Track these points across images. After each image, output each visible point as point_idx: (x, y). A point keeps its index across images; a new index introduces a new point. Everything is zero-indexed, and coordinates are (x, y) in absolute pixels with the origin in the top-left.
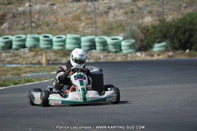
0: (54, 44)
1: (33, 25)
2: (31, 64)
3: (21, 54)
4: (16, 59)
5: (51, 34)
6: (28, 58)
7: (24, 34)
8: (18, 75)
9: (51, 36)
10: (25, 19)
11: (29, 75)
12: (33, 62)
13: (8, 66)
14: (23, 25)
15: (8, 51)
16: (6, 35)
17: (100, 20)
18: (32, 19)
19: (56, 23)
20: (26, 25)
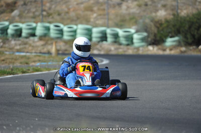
0: (65, 34)
1: (45, 13)
2: (40, 53)
3: (31, 42)
4: (25, 48)
5: (62, 23)
6: (37, 47)
7: (34, 22)
8: (27, 63)
9: (62, 26)
10: (36, 7)
11: (38, 64)
12: (42, 51)
13: (17, 54)
14: (34, 13)
15: (17, 39)
16: (17, 22)
17: (112, 12)
18: (44, 8)
19: (67, 13)
20: (37, 13)
